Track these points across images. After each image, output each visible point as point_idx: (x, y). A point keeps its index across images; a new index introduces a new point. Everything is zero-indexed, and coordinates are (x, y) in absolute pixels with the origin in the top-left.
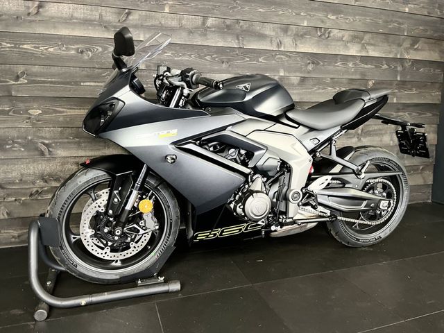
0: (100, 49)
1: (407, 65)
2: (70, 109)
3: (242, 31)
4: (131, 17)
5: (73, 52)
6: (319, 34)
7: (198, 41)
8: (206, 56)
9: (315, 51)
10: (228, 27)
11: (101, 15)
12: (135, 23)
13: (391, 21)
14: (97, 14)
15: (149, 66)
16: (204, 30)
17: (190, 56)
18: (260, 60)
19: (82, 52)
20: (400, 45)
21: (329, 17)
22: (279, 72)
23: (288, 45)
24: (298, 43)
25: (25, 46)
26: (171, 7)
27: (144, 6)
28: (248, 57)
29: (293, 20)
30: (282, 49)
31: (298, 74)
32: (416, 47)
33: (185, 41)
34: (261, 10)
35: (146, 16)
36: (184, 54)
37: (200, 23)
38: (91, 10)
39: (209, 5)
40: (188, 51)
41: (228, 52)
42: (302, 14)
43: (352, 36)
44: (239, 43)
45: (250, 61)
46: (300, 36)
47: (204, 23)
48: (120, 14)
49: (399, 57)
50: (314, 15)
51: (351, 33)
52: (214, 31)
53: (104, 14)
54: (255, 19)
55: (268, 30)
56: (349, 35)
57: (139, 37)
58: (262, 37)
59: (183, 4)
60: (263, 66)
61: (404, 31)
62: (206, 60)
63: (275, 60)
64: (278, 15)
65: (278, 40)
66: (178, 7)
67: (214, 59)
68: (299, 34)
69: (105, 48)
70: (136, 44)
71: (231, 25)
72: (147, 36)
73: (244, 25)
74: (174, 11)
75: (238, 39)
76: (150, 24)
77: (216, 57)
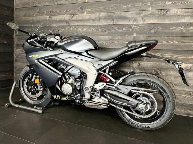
0: (64, 29)
3: (115, 17)
4: (73, 18)
6: (160, 13)
7: (96, 23)
8: (99, 29)
9: (156, 22)
10: (109, 16)
14: (64, 18)
18: (124, 29)
21: (166, 3)
22: (133, 34)
23: (139, 21)
26: (87, 11)
27: (78, 13)
28: (118, 29)
29: (143, 8)
30: (136, 23)
31: (145, 35)
33: (91, 24)
34: (126, 6)
35: (78, 16)
37: (98, 16)
38: (62, 17)
39: (101, 8)
40: (92, 28)
41: (108, 27)
42: (149, 4)
45: (119, 30)
48: (70, 17)
50: (156, 4)
52: (103, 18)
53: (66, 18)
54: (122, 10)
55: (129, 15)
57: (75, 24)
58: (125, 18)
59: (91, 10)
60: (125, 31)
62: (99, 31)
63: (132, 29)
64: (135, 7)
65: (134, 19)
66: (89, 11)
67: (102, 30)
68: (147, 15)
69: (65, 29)
70: (74, 27)
71: (111, 15)
72: (78, 23)
73: (117, 14)
74: (88, 13)
75: (113, 21)
76: (79, 19)
77: (104, 29)
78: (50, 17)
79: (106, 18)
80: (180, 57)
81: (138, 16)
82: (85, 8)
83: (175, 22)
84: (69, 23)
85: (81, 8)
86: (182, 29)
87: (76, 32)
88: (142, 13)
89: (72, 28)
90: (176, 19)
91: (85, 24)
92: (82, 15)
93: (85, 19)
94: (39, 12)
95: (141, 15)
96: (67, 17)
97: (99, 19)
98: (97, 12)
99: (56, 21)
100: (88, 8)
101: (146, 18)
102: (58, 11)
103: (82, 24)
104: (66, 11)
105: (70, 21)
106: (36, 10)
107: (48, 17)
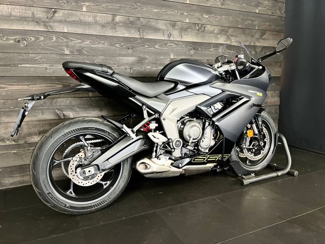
0: (33, 39)
1: (258, 50)
2: (11, 85)
3: (142, 26)
4: (56, 15)
5: (12, 42)
6: (197, 28)
7: (109, 33)
8: (116, 44)
9: (195, 40)
10: (132, 23)
11: (33, 14)
12: (59, 19)
13: (247, 19)
14: (30, 13)
15: (73, 52)
16: (113, 25)
17: (104, 44)
19: (19, 41)
20: (253, 36)
21: (204, 16)
22: (170, 55)
23: (176, 36)
24: (183, 34)
26: (87, 7)
27: (66, 6)
28: (147, 45)
29: (180, 19)
30: (172, 39)
31: (184, 57)
32: (264, 37)
33: (100, 33)
34: (156, 11)
35: (69, 14)
36: (99, 43)
37: (110, 20)
38: (26, 10)
39: (117, 6)
40: (102, 40)
41: (132, 41)
42: (185, 14)
43: (220, 30)
44: (140, 34)
45: (149, 47)
46: (184, 30)
47: (113, 20)
48: (48, 12)
49: (252, 44)
50: (193, 15)
51: (220, 28)
52: (121, 26)
53: (35, 12)
54: (151, 17)
55: (161, 25)
56: (218, 29)
57: (64, 30)
58: (156, 30)
59: (97, 5)
60: (158, 51)
61: (255, 26)
63: (167, 47)
64: (168, 14)
66: (93, 7)
67: (122, 46)
68: (184, 28)
70: (61, 34)
72: (70, 29)
73: (143, 21)
74: (90, 10)
75: (139, 31)
76: (71, 20)
77: (124, 45)
83: (213, 42)
87: (67, 46)
89: (54, 38)
91: (88, 32)
92: (78, 13)
98: (108, 11)
100: (88, 1)
101: (183, 33)
103: (80, 30)
105: (50, 22)
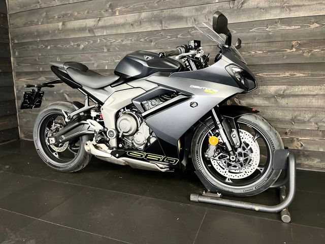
0: (87, 43)
3: (164, 17)
4: (100, 23)
5: (76, 46)
7: (136, 30)
8: (141, 39)
10: (155, 17)
12: (101, 25)
14: (85, 24)
17: (131, 40)
18: (179, 36)
19: (79, 46)
25: (59, 46)
26: (119, 11)
27: (106, 14)
28: (169, 36)
29: (206, 1)
33: (128, 31)
35: (107, 20)
36: (128, 40)
37: (137, 17)
39: (141, 4)
40: (130, 37)
41: (155, 34)
44: (162, 26)
45: (171, 38)
47: (139, 17)
48: (95, 21)
52: (146, 21)
53: (88, 23)
54: (173, 6)
55: (185, 12)
57: (104, 33)
59: (126, 8)
60: (181, 40)
62: (141, 41)
63: (191, 35)
65: (193, 19)
66: (123, 10)
67: (146, 40)
68: (212, 11)
69: (89, 42)
70: (103, 37)
71: (157, 15)
72: (107, 31)
73: (166, 13)
74: (121, 13)
75: (161, 24)
76: (109, 24)
77: (148, 39)
78: (63, 24)
79: (150, 20)
80: (267, 75)
81: (199, 13)
82: (117, 6)
83: (256, 19)
84: (93, 32)
85: (110, 5)
86: (267, 29)
87: (106, 46)
88: (204, 8)
89: (99, 40)
90: (257, 14)
91: (119, 32)
92: (113, 18)
93: (118, 23)
94: (47, 17)
95: (203, 12)
96: (90, 22)
97: (140, 22)
98: (134, 11)
99: (74, 30)
100: (120, 6)
102: (76, 14)
103: (114, 32)
104: (88, 13)
105: (96, 29)
106: (41, 14)
107: (61, 24)
